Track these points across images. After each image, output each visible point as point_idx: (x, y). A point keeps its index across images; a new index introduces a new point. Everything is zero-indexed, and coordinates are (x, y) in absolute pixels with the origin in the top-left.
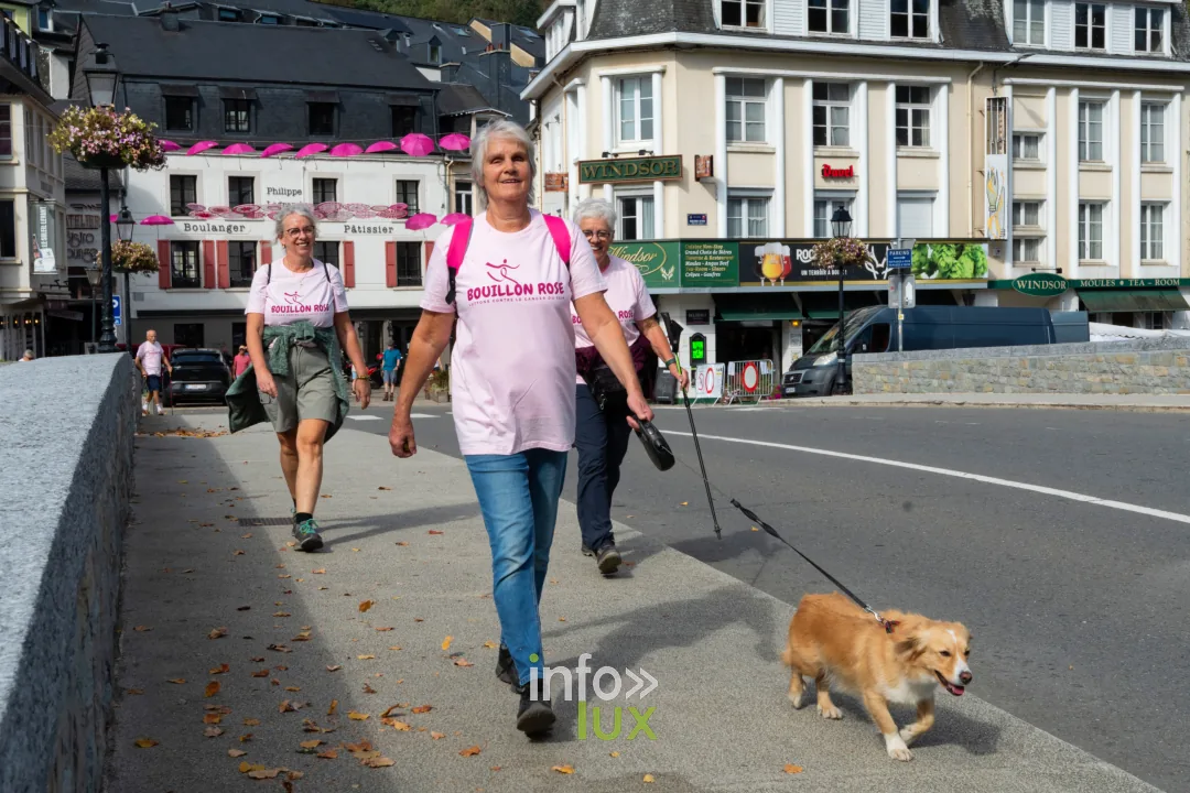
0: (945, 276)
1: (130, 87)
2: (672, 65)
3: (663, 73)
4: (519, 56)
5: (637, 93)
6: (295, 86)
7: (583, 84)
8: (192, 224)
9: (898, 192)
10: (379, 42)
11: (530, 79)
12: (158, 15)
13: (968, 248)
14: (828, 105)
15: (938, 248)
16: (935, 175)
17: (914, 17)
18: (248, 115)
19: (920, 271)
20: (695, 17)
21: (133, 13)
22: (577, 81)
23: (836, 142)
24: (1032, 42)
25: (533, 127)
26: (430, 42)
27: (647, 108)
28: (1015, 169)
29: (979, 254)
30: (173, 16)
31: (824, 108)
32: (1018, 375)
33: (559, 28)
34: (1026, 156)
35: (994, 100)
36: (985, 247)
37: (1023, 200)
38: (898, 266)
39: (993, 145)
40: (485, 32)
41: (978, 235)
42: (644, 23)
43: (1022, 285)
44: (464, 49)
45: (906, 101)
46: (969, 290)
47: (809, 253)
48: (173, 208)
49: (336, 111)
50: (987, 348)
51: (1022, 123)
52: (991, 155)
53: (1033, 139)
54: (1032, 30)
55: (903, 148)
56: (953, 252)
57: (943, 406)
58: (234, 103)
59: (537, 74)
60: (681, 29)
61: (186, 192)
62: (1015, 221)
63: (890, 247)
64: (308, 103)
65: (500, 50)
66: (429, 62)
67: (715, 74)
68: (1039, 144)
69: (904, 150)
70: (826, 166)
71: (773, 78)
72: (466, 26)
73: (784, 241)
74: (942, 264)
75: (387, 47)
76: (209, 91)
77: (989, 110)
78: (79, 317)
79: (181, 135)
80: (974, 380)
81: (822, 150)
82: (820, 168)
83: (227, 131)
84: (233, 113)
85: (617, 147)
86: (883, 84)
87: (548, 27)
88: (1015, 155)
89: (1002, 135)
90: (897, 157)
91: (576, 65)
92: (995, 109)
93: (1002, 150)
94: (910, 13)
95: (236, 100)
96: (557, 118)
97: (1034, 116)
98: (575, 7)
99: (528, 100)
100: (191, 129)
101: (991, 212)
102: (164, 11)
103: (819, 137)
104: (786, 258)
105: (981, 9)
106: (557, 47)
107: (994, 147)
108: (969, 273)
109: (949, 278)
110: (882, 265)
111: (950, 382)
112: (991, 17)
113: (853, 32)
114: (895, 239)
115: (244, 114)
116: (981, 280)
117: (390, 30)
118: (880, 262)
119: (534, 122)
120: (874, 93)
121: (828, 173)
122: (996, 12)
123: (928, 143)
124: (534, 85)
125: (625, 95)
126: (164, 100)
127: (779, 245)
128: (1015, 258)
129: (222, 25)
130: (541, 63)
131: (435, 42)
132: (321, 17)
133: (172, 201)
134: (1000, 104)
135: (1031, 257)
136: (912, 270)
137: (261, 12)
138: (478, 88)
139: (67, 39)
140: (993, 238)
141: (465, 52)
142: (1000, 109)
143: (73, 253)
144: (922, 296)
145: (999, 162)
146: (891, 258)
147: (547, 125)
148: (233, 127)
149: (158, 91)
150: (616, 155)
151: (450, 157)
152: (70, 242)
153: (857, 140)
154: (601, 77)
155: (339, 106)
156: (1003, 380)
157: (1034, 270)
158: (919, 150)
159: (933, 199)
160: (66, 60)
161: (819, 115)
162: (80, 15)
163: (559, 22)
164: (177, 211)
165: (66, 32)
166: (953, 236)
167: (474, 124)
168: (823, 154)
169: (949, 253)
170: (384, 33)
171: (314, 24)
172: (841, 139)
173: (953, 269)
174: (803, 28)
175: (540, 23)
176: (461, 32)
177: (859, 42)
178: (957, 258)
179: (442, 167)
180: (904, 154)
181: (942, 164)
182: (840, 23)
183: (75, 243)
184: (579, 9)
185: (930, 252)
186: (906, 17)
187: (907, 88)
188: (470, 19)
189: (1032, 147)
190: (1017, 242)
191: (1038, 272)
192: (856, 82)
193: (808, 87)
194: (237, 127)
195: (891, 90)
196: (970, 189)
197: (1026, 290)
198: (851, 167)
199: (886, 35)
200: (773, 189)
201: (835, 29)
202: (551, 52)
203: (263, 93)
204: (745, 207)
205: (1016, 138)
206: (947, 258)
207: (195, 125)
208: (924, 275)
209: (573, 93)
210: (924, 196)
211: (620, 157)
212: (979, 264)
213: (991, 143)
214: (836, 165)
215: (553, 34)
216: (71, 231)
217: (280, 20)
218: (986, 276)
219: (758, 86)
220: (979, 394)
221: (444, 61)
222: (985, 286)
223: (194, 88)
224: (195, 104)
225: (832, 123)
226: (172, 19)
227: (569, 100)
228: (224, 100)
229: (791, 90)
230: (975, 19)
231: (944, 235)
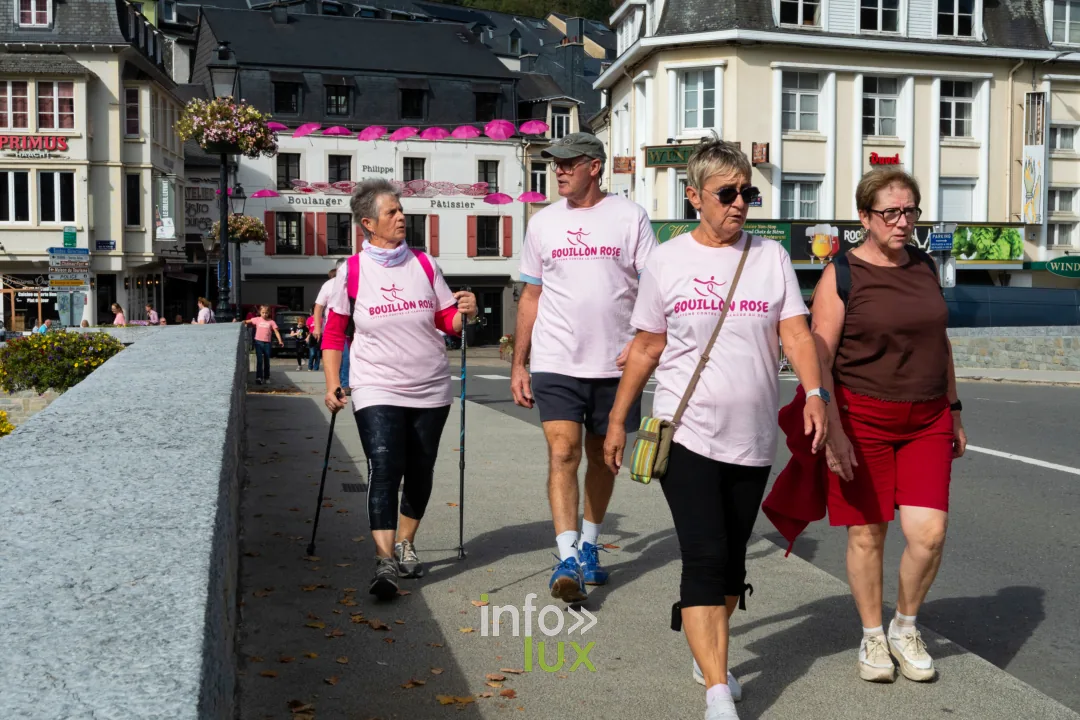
0: (983, 257)
1: (244, 73)
2: (733, 60)
3: (725, 66)
4: (593, 48)
5: (700, 85)
6: (390, 74)
7: (652, 77)
8: (296, 197)
9: (941, 179)
10: (466, 35)
11: (602, 71)
12: (267, 9)
13: (1005, 232)
14: (877, 98)
15: (977, 231)
16: (977, 164)
17: (960, 17)
18: (347, 100)
19: (960, 253)
20: (756, 16)
21: (247, 6)
22: (645, 73)
23: (885, 131)
24: (1070, 41)
25: (605, 113)
26: (511, 35)
27: (709, 99)
28: (1052, 159)
29: (1015, 237)
30: (282, 10)
31: (872, 102)
32: (1052, 353)
33: (630, 24)
34: (1062, 147)
35: (1034, 95)
36: (1021, 231)
37: (1058, 188)
38: (940, 248)
39: (1031, 136)
40: (560, 25)
41: (1015, 220)
42: (708, 21)
43: (1055, 267)
44: (541, 41)
45: (950, 95)
46: (1005, 271)
47: (856, 233)
48: (278, 183)
49: (425, 98)
50: (1024, 328)
51: (1060, 116)
52: (1030, 147)
53: (1068, 131)
54: (1070, 30)
55: (946, 138)
56: (991, 235)
57: (982, 381)
58: (335, 89)
59: (609, 66)
60: (742, 27)
61: (290, 168)
62: (1050, 207)
63: (932, 231)
64: (402, 89)
65: (575, 43)
66: (509, 52)
67: (773, 68)
68: (1075, 137)
69: (947, 140)
70: (873, 154)
71: (826, 73)
72: (543, 19)
73: (833, 223)
74: (981, 246)
75: (472, 39)
76: (313, 78)
77: (1028, 103)
78: (194, 279)
79: (288, 117)
80: (1010, 357)
81: (871, 139)
82: (868, 156)
83: (328, 114)
84: (333, 98)
85: (680, 134)
86: (929, 79)
87: (619, 24)
88: (1052, 146)
89: (1040, 127)
90: (941, 146)
91: (646, 59)
92: (1033, 103)
93: (1040, 142)
94: (956, 14)
95: (336, 87)
96: (626, 106)
97: (1071, 110)
98: (645, 5)
99: (600, 89)
100: (297, 112)
101: (1028, 198)
102: (274, 6)
103: (868, 128)
104: (835, 239)
105: (1023, 11)
106: (627, 41)
107: (1032, 138)
108: (1005, 254)
109: (986, 259)
110: (924, 246)
111: (988, 358)
112: (1032, 17)
113: (902, 30)
114: (938, 223)
115: (343, 98)
116: (1017, 261)
117: (475, 23)
118: (922, 243)
119: (605, 109)
120: (921, 88)
121: (875, 160)
122: (1037, 12)
123: (969, 133)
124: (606, 75)
125: (690, 86)
126: (273, 85)
127: (828, 226)
128: (1050, 241)
129: (325, 18)
130: (612, 55)
131: (515, 34)
132: (413, 12)
133: (278, 176)
134: (1039, 98)
135: (1064, 240)
136: (952, 251)
137: (360, 7)
138: (554, 77)
139: (189, 30)
140: (1028, 222)
141: (542, 43)
142: (1039, 103)
143: (190, 221)
144: (961, 275)
145: (1036, 152)
146: (933, 240)
147: (617, 113)
148: (334, 110)
149: (268, 77)
150: (680, 141)
151: (527, 140)
152: (188, 211)
153: (903, 130)
154: (668, 70)
155: (429, 93)
156: (1039, 357)
157: (1067, 253)
158: (960, 140)
159: (973, 186)
160: (187, 49)
161: (868, 107)
162: (201, 9)
163: (630, 18)
164: (283, 185)
165: (188, 24)
166: (990, 220)
167: (549, 111)
168: (871, 143)
169: (988, 236)
170: (469, 26)
171: (408, 18)
172: (888, 129)
173: (991, 251)
174: (854, 25)
175: (612, 20)
176: (539, 26)
177: (908, 40)
178: (995, 240)
179: (520, 149)
180: (948, 144)
181: (982, 153)
182: (890, 22)
183: (192, 212)
184: (649, 7)
185: (969, 234)
186: (952, 17)
187: (951, 82)
188: (547, 14)
189: (1068, 139)
190: (1051, 226)
191: (1071, 255)
192: (904, 77)
193: (859, 81)
194: (337, 110)
195: (936, 85)
196: (1008, 177)
197: (1059, 271)
198: (897, 155)
199: (933, 34)
200: (824, 175)
201: (885, 28)
202: (622, 47)
203: (361, 80)
204: (797, 191)
205: (1053, 130)
206: (985, 241)
207: (300, 109)
208: (963, 256)
209: (642, 84)
210: (965, 183)
211: (684, 143)
212: (1015, 247)
213: (1029, 133)
214: (883, 153)
215: (624, 29)
216: (189, 202)
217: (377, 14)
218: (1021, 257)
219: (813, 79)
220: (1014, 370)
221: (524, 52)
222: (1020, 267)
223: (300, 75)
224: (300, 90)
225: (881, 114)
226: (281, 13)
227: (638, 90)
228: (326, 86)
229: (843, 84)
230: (1017, 19)
231: (983, 219)
